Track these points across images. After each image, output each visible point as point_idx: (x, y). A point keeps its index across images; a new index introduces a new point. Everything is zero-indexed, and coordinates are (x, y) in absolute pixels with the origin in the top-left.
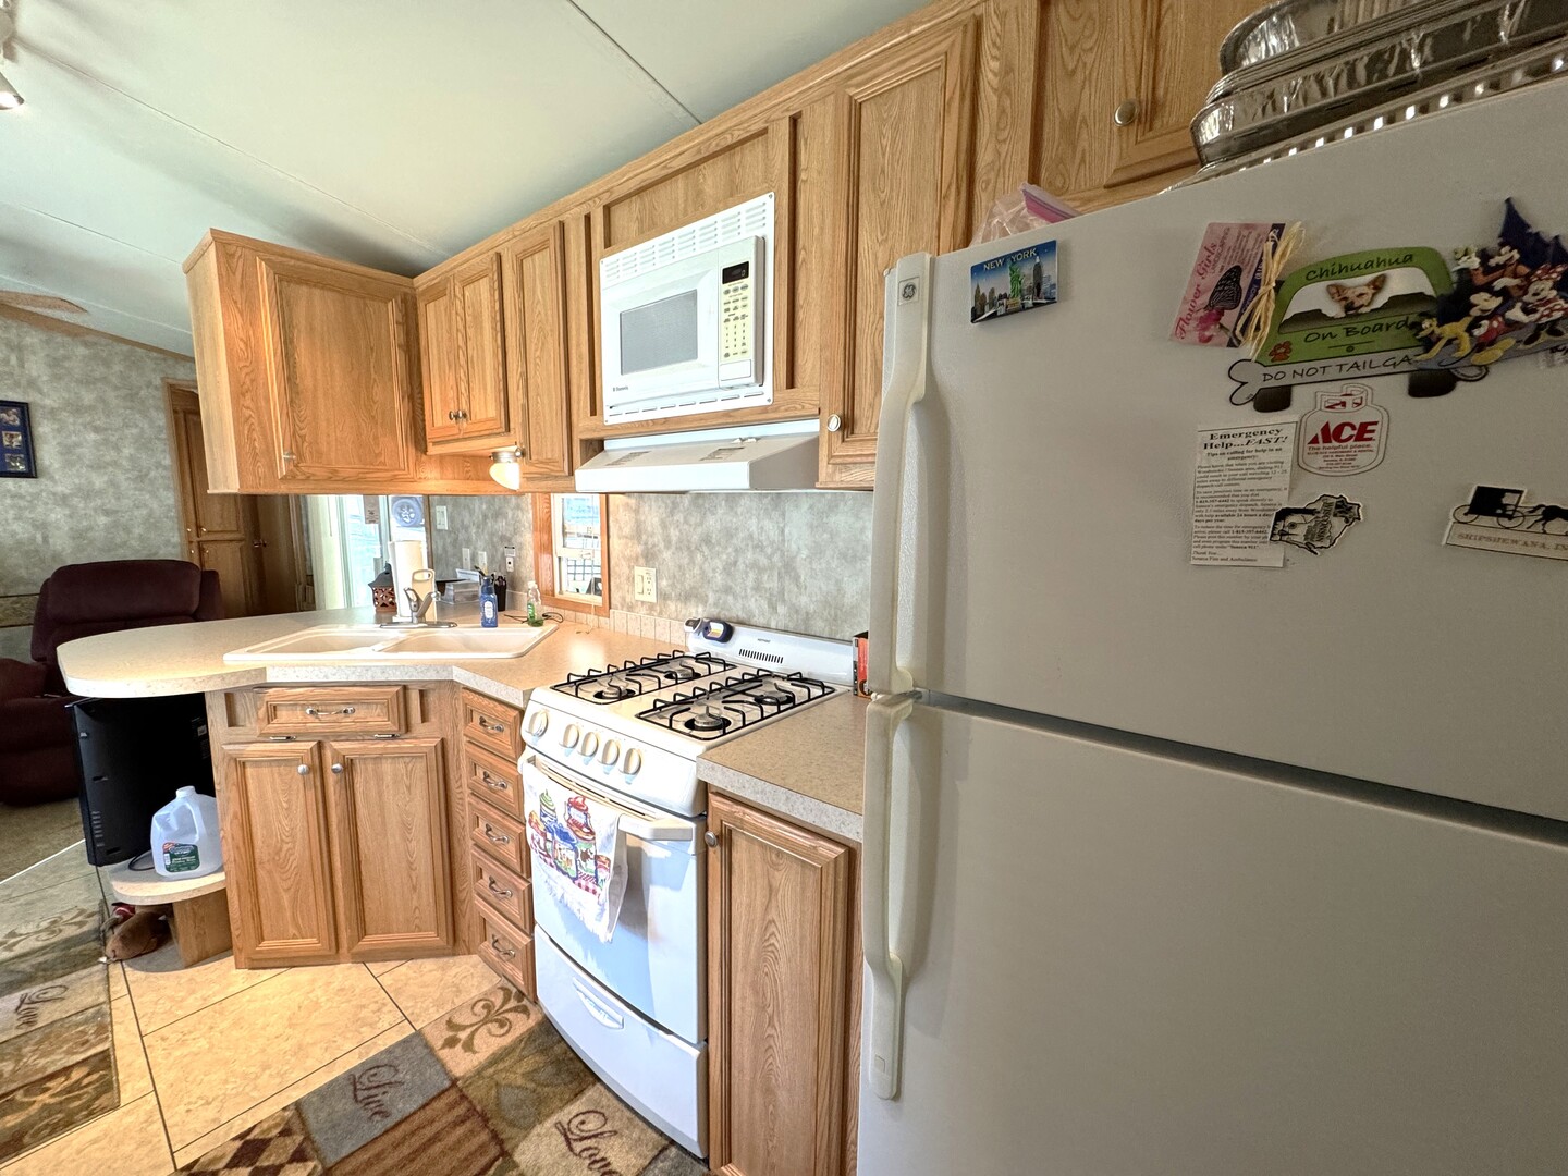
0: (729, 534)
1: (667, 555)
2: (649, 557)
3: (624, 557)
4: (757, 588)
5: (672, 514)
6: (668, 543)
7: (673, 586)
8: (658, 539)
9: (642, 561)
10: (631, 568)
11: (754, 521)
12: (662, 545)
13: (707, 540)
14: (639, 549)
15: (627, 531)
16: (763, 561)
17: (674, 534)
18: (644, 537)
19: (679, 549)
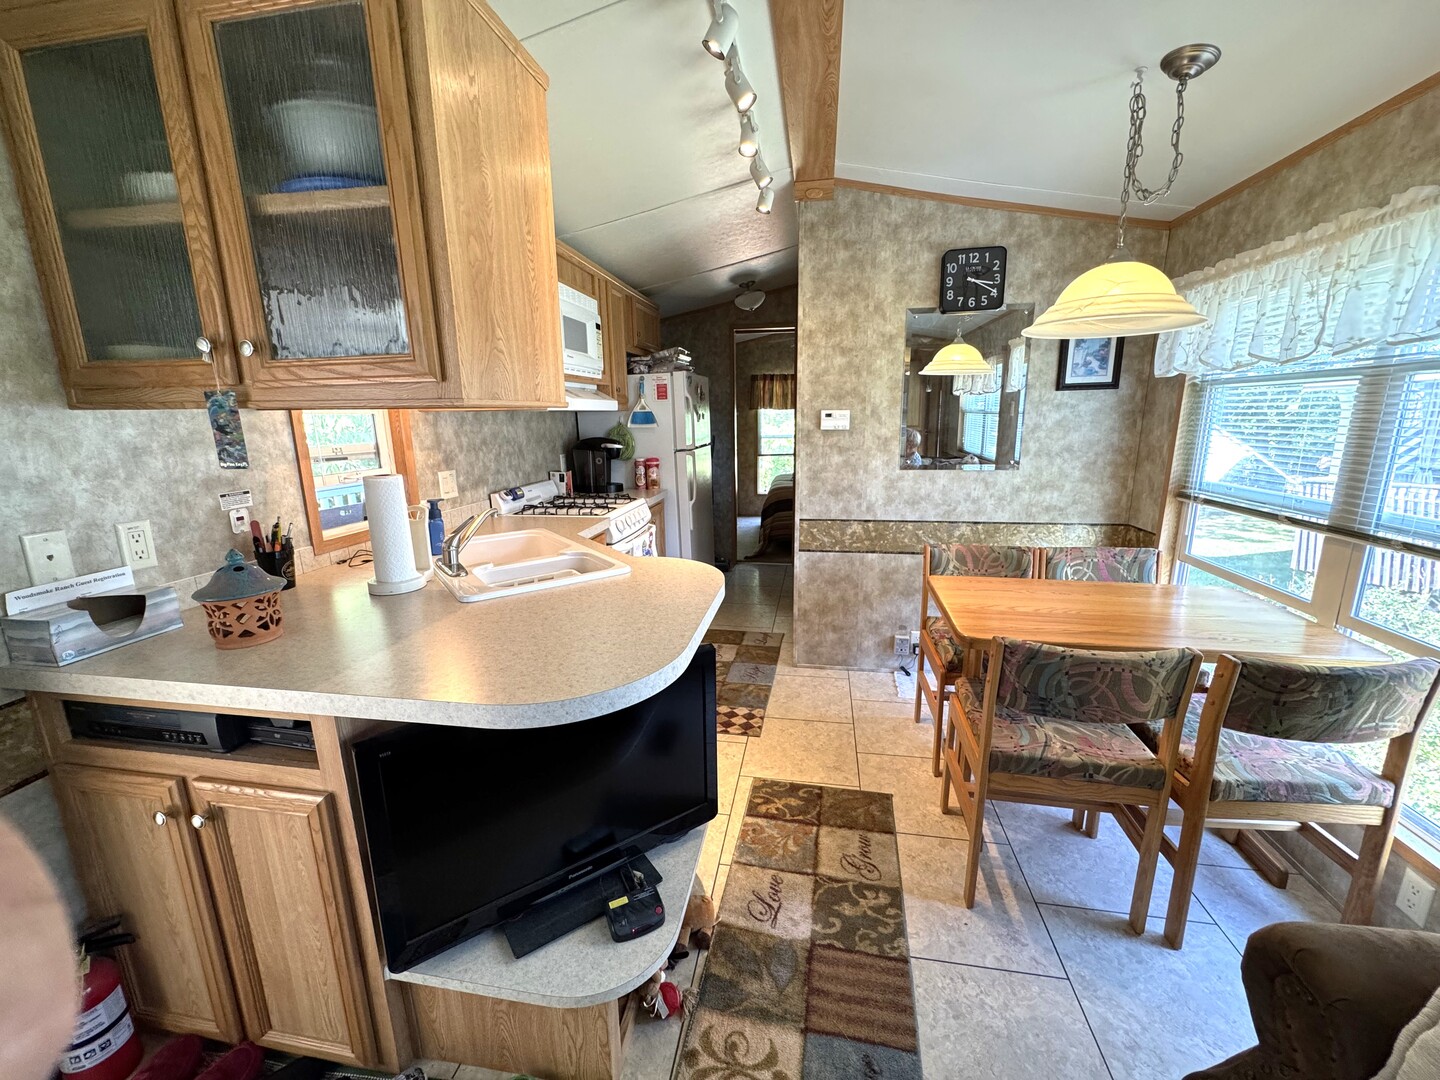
0: (495, 436)
1: (461, 457)
2: (448, 462)
3: (427, 466)
4: (510, 467)
5: (461, 425)
6: (461, 447)
7: (467, 479)
8: (454, 446)
9: (443, 466)
10: (435, 474)
11: (505, 427)
12: (457, 451)
13: (484, 442)
14: (440, 457)
15: (428, 443)
16: (511, 450)
17: (464, 440)
18: (443, 445)
19: (468, 451)
